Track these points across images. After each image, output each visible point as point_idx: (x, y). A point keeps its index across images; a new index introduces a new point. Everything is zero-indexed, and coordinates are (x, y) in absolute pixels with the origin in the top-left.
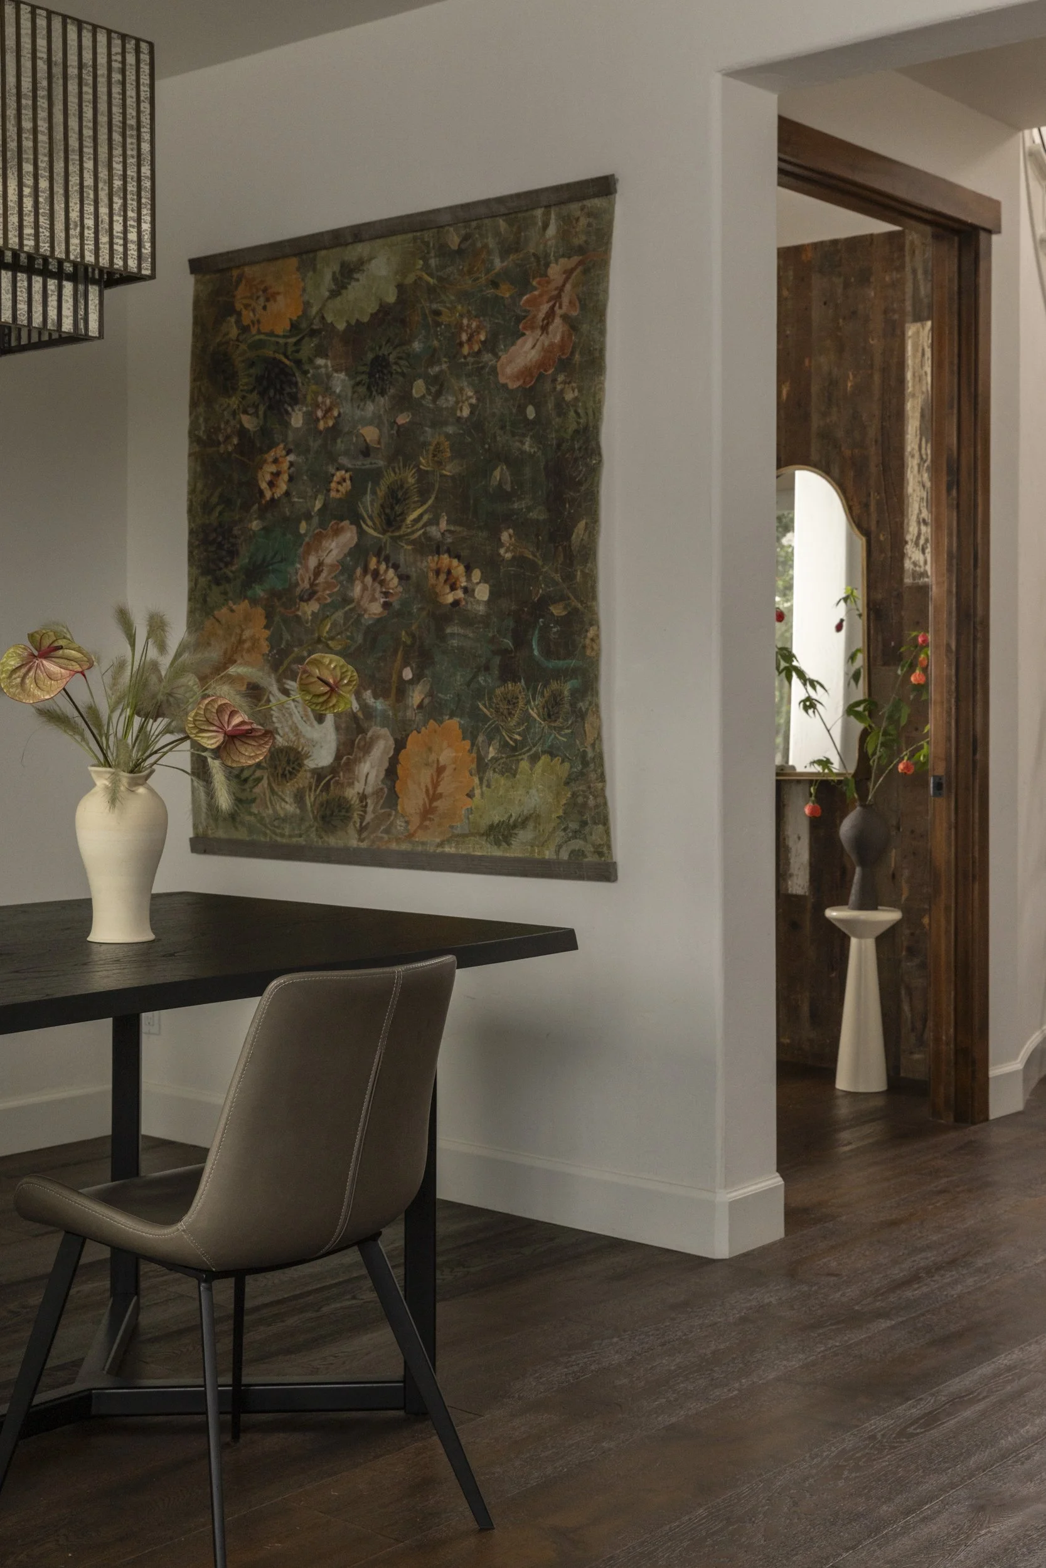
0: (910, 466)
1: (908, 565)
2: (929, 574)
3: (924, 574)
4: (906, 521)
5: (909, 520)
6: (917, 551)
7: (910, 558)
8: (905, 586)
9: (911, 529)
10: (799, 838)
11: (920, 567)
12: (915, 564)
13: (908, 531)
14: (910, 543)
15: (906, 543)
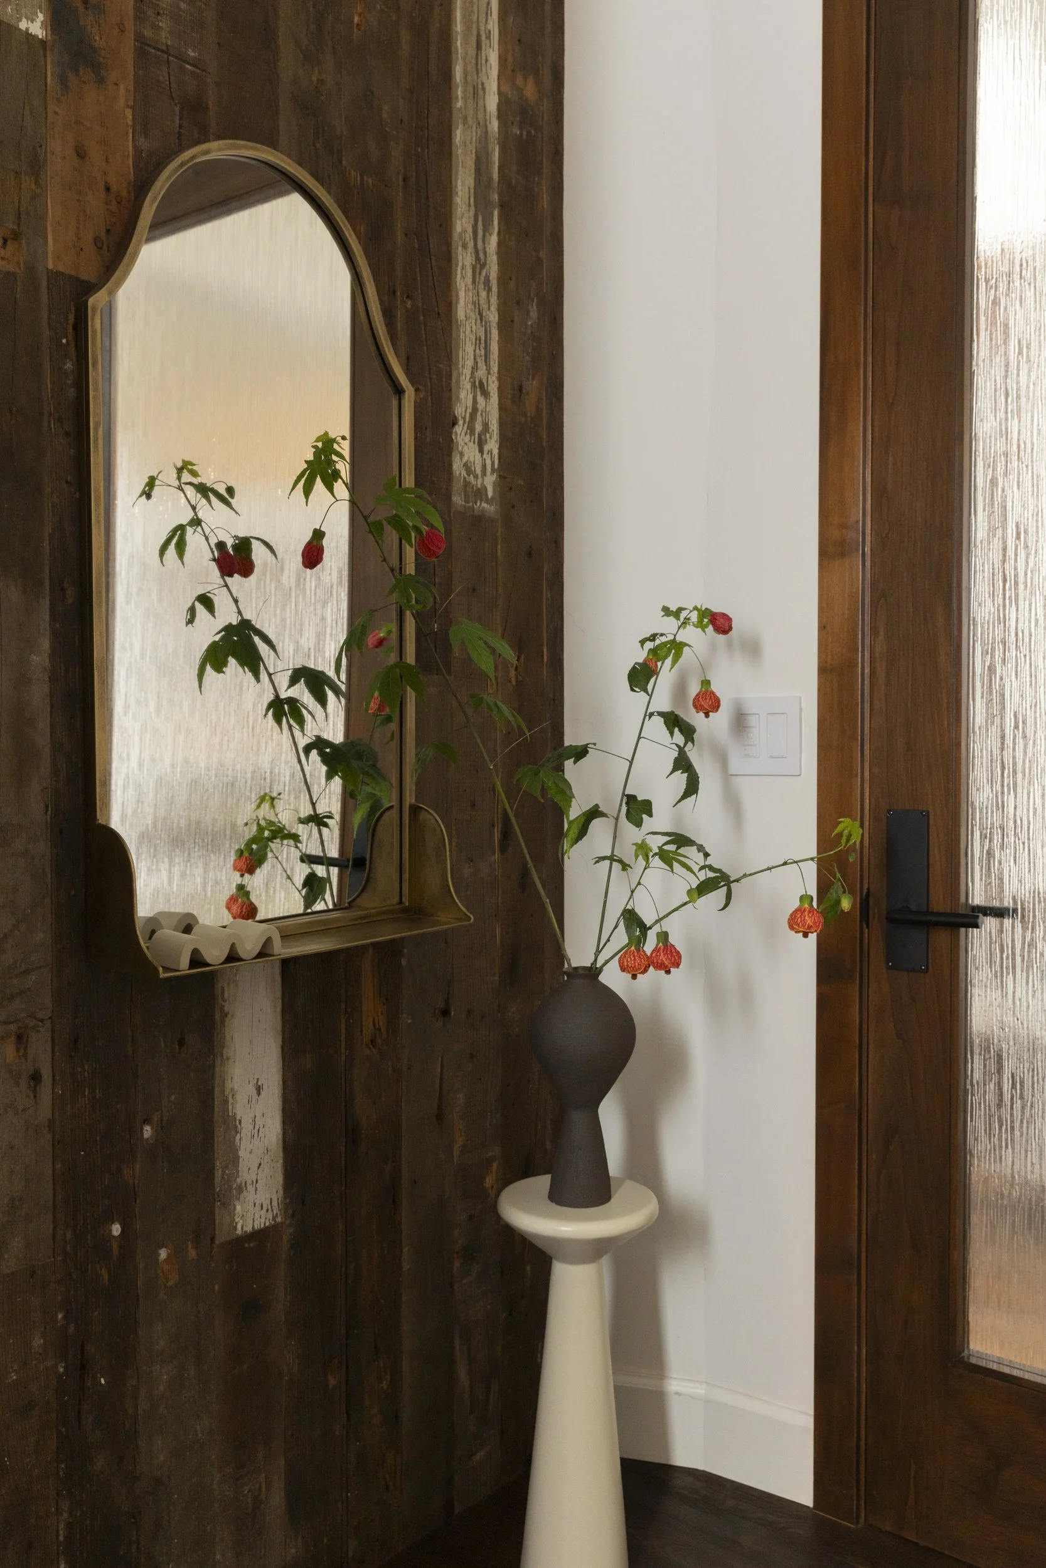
0: (460, 264)
1: (457, 467)
2: (490, 494)
3: (480, 493)
4: (454, 375)
5: (459, 375)
6: (471, 444)
7: (462, 454)
8: (453, 510)
9: (462, 395)
10: (259, 1089)
11: (476, 477)
12: (467, 467)
13: (458, 398)
14: (461, 422)
15: (454, 423)
